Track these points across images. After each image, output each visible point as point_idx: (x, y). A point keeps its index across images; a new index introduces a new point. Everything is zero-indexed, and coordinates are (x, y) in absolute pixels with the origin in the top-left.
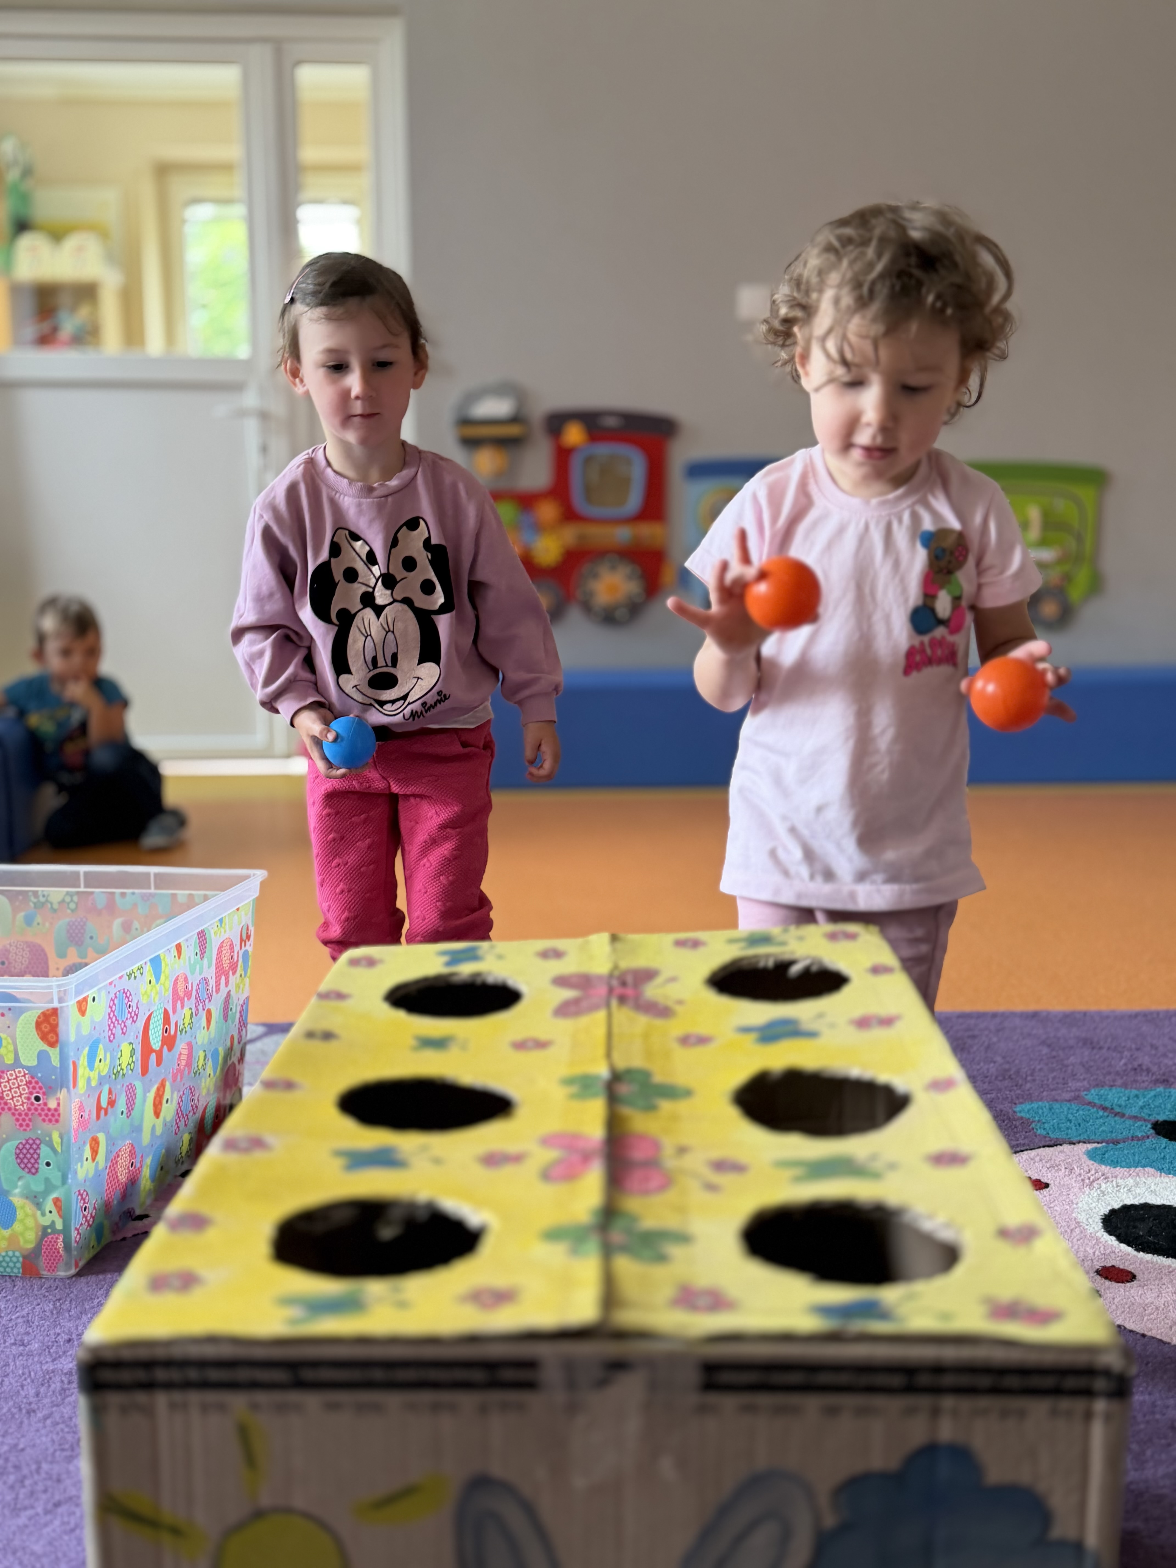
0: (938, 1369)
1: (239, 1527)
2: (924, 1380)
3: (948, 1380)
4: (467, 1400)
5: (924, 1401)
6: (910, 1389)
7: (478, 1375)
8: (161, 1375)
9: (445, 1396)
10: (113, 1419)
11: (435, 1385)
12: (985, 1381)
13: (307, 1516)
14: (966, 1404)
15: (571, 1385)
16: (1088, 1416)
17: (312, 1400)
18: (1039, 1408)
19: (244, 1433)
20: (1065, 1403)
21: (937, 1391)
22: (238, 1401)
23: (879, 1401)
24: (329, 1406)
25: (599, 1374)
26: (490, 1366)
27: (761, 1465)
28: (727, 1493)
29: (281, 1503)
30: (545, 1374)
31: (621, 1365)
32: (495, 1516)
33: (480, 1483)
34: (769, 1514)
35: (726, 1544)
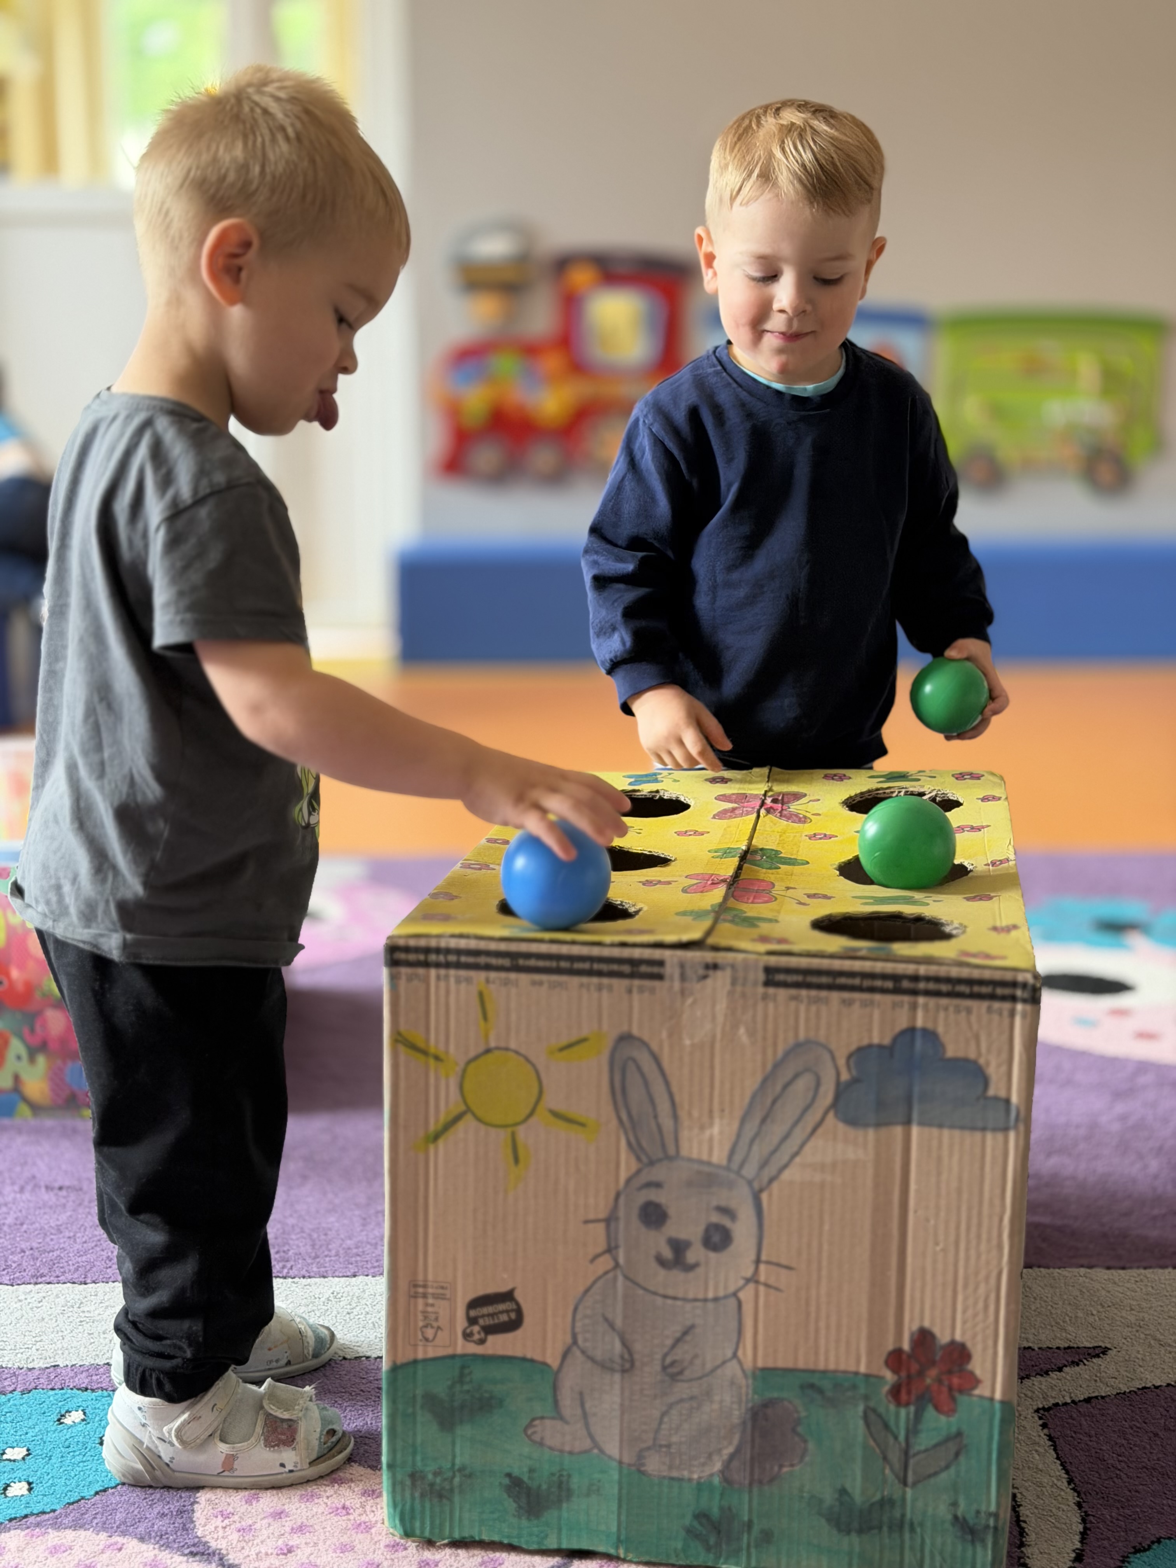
0: (915, 978)
1: (476, 1058)
2: (906, 984)
3: (922, 985)
4: (619, 984)
5: (906, 999)
6: (897, 991)
7: (626, 969)
8: (433, 957)
9: (605, 981)
10: (403, 983)
11: (600, 974)
12: (944, 988)
13: (517, 1052)
14: (932, 1002)
15: (683, 978)
16: (1012, 1014)
17: (524, 978)
18: (979, 1007)
19: (481, 995)
20: (996, 1005)
21: (914, 993)
22: (480, 976)
23: (877, 997)
24: (534, 983)
25: (701, 972)
26: (633, 962)
27: (802, 1036)
28: (780, 1053)
29: (502, 1044)
30: (668, 970)
31: (715, 967)
32: (634, 1061)
33: (626, 1038)
34: (807, 1070)
35: (778, 1088)
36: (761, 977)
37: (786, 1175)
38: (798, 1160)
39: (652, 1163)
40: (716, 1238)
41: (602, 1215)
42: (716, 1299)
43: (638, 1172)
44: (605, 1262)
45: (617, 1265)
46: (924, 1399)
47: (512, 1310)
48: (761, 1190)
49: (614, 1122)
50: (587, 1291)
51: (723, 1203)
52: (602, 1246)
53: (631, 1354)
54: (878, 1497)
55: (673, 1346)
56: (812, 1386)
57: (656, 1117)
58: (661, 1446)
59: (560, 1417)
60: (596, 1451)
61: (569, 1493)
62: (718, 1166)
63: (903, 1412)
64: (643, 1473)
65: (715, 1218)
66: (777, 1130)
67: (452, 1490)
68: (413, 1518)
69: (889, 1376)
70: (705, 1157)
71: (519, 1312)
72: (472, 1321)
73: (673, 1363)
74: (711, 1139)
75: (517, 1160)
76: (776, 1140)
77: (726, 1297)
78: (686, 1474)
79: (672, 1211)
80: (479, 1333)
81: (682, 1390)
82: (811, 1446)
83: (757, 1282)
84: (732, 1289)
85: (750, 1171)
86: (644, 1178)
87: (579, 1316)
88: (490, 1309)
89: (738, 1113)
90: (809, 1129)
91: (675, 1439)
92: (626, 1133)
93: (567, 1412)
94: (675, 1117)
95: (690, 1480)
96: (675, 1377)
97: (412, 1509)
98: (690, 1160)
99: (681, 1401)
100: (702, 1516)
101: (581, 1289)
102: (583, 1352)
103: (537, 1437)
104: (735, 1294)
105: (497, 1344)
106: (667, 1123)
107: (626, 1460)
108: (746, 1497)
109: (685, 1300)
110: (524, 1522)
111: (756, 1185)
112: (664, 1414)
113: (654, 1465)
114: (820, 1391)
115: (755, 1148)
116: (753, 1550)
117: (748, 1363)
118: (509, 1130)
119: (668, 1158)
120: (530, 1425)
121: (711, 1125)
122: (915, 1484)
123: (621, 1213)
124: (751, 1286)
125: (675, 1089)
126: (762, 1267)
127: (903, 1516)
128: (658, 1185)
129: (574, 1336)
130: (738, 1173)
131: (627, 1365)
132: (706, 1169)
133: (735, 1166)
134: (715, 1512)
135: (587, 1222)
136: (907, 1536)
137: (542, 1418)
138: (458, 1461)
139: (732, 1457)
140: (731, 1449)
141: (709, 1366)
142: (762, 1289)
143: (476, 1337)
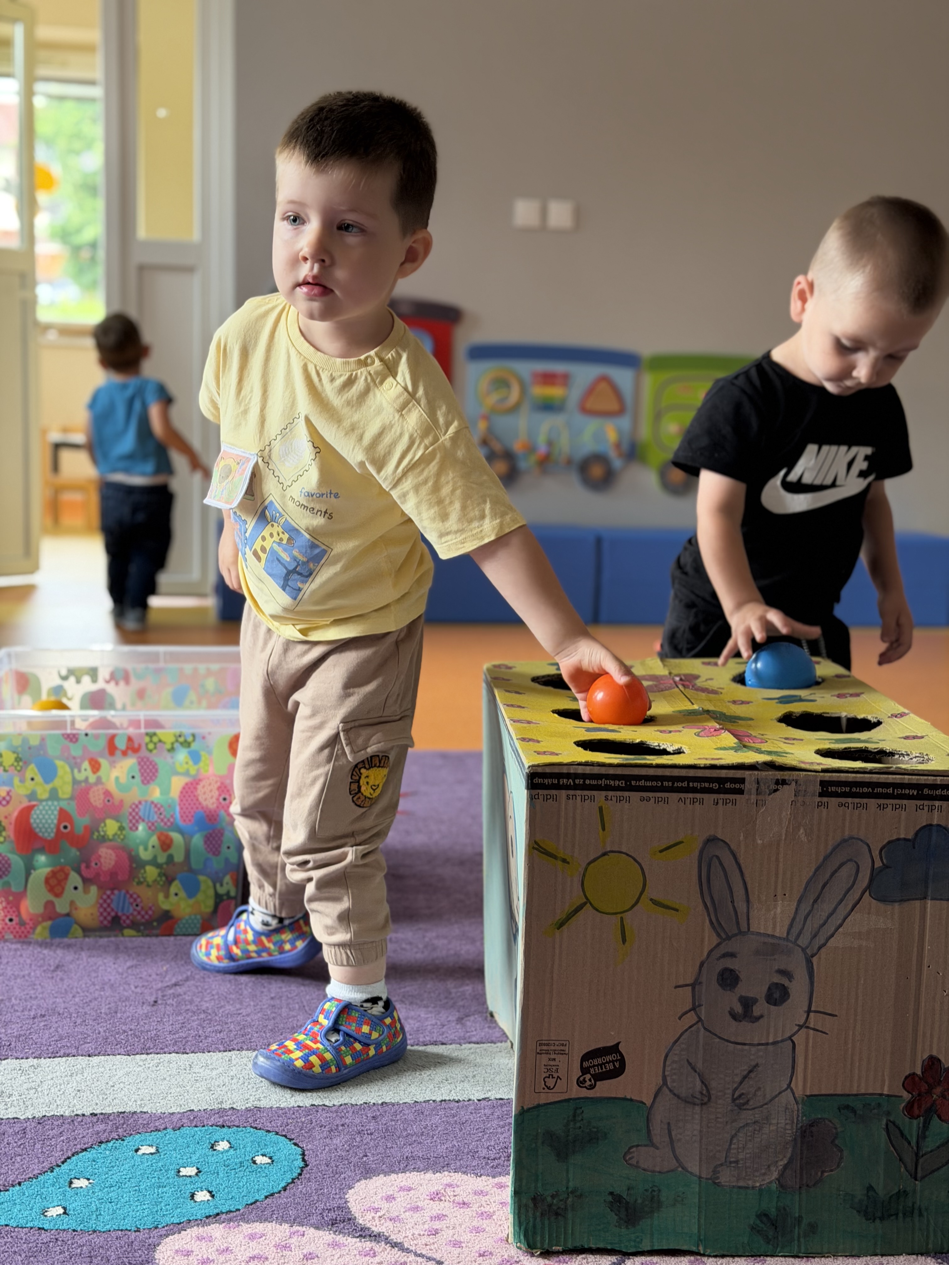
0: (934, 787)
1: (594, 860)
2: (926, 792)
3: (938, 792)
4: (709, 798)
5: (926, 803)
6: (920, 797)
8: (564, 781)
9: (698, 796)
10: (539, 801)
13: (628, 854)
14: (945, 804)
15: (758, 792)
19: (601, 809)
21: (933, 798)
23: (905, 802)
24: (642, 799)
25: (773, 787)
26: (721, 781)
27: (847, 834)
28: (830, 848)
29: (616, 848)
30: (747, 786)
31: (784, 782)
32: (717, 857)
33: (712, 840)
34: (851, 860)
35: (828, 876)
36: (818, 789)
37: (832, 943)
38: (841, 930)
39: (729, 938)
40: (777, 995)
41: (690, 981)
42: (775, 1043)
43: (718, 945)
44: (691, 1018)
45: (700, 1020)
46: (931, 1112)
47: (616, 1061)
48: (812, 956)
49: (701, 907)
50: (676, 1041)
51: (782, 967)
52: (689, 1006)
53: (708, 1091)
54: (897, 1190)
55: (741, 1083)
56: (847, 1107)
57: (733, 902)
58: (731, 1162)
59: (653, 1145)
60: (680, 1169)
61: (660, 1204)
62: (780, 938)
63: (915, 1122)
64: (718, 1185)
65: (777, 979)
66: (826, 907)
67: (566, 1209)
68: (535, 1233)
69: (906, 1096)
70: (770, 932)
71: (622, 1061)
72: (584, 1071)
73: (740, 1096)
74: (774, 918)
75: (624, 941)
76: (825, 915)
77: (782, 1041)
78: (750, 1183)
79: (742, 976)
80: (590, 1080)
81: (747, 1116)
82: (845, 1153)
83: (808, 1027)
84: (788, 1034)
85: (804, 941)
86: (723, 949)
87: (668, 1063)
88: (600, 1061)
89: (796, 897)
90: (850, 906)
91: (741, 1156)
92: (709, 915)
93: (656, 1139)
94: (748, 901)
95: (753, 1188)
96: (741, 1107)
97: (534, 1227)
98: (759, 934)
99: (747, 1124)
100: (763, 1216)
101: (672, 1041)
102: (671, 1091)
103: (634, 1162)
104: (790, 1038)
105: (604, 1088)
106: (741, 906)
107: (704, 1175)
108: (797, 1197)
109: (750, 1044)
110: (624, 1231)
111: (809, 952)
112: (732, 1138)
113: (726, 1177)
114: (854, 1111)
115: (809, 922)
116: (802, 1240)
117: (799, 1092)
118: (619, 916)
119: (740, 933)
120: (628, 1152)
121: (775, 907)
122: (923, 1178)
123: (703, 979)
124: (804, 1030)
125: (748, 879)
126: (812, 1015)
127: (914, 1203)
128: (732, 955)
129: (664, 1078)
130: (795, 943)
131: (706, 1099)
132: (771, 940)
133: (792, 938)
134: (773, 1212)
135: (676, 987)
136: (916, 1219)
137: (638, 1146)
138: (571, 1184)
139: (786, 1167)
140: (785, 1161)
141: (768, 1097)
142: (811, 1032)
143: (588, 1083)
